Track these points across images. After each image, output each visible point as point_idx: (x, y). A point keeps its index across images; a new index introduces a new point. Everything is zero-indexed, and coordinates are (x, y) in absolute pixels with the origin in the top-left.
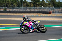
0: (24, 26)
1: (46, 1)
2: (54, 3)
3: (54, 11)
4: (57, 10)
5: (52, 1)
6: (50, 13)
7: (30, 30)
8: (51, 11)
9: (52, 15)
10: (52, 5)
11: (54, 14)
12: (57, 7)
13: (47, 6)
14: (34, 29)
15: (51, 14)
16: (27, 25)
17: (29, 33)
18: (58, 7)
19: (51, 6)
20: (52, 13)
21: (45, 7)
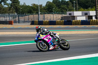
0: (41, 42)
1: (4, 4)
2: (16, 7)
3: (17, 20)
4: (22, 19)
5: (14, 5)
6: (10, 23)
7: (49, 47)
8: (13, 20)
9: (15, 26)
10: (14, 10)
11: (17, 24)
12: (22, 13)
13: (5, 12)
14: (54, 45)
15: (12, 24)
16: (45, 39)
17: (49, 50)
18: (24, 13)
19: (12, 12)
20: (14, 23)
21: (2, 13)
